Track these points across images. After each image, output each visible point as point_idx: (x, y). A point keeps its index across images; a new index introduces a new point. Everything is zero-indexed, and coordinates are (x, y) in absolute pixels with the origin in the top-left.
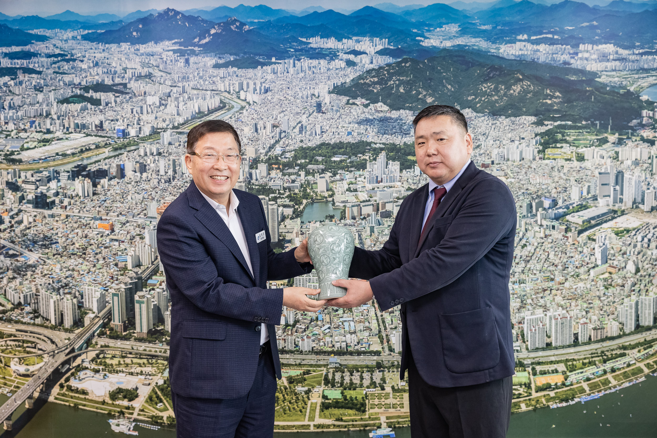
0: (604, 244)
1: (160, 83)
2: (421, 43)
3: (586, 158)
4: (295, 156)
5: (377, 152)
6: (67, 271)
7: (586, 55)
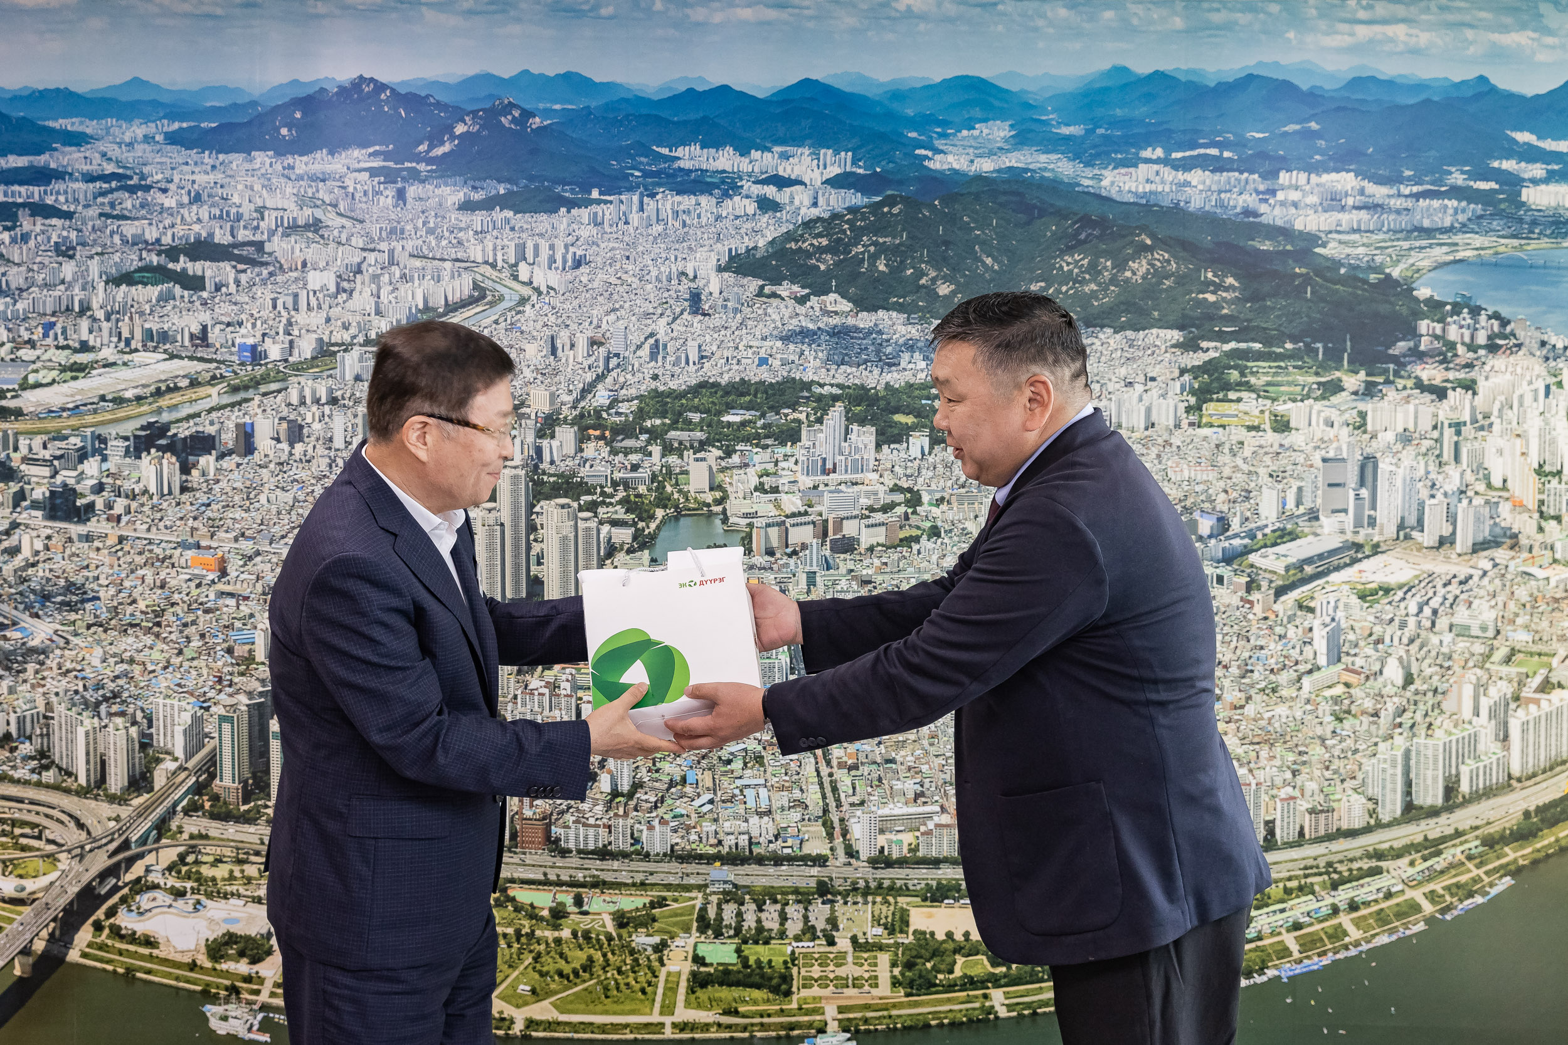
0: (1333, 620)
1: (339, 243)
2: (926, 163)
3: (1292, 425)
4: (640, 410)
5: (823, 404)
6: (116, 663)
7: (1294, 196)
